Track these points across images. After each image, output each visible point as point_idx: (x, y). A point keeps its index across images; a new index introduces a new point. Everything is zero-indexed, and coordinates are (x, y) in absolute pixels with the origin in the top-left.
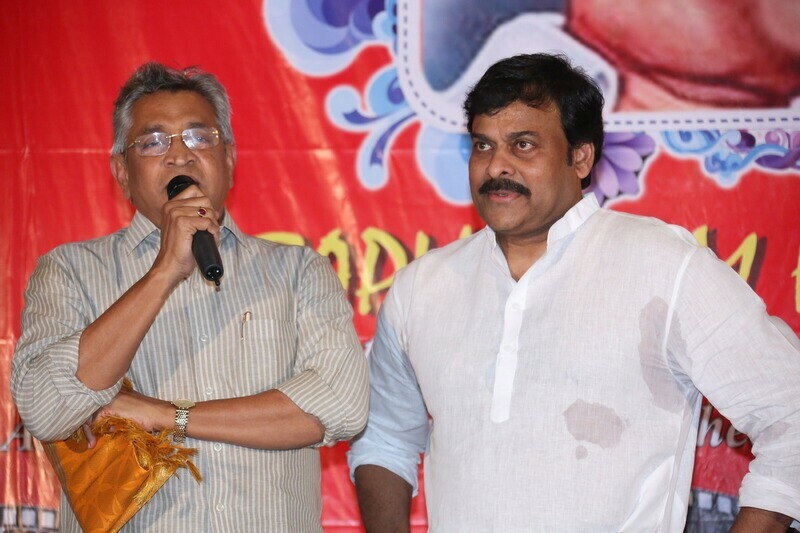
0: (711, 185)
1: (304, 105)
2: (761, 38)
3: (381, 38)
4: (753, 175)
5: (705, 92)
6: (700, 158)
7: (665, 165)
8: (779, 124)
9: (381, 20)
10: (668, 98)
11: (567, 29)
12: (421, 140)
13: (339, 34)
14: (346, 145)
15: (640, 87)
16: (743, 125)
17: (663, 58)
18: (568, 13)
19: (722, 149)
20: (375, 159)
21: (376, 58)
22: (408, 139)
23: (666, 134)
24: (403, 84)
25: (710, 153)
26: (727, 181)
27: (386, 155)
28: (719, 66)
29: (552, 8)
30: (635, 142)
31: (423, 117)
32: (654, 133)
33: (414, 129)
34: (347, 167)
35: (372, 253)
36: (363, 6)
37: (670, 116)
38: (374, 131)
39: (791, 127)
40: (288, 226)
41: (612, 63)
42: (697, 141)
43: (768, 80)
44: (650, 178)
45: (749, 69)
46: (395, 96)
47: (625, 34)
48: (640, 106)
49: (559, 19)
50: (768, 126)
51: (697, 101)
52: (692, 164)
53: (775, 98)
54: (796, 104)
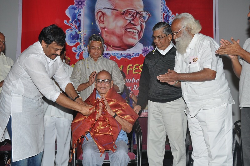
0: (117, 59)
2: (123, 42)
3: (79, 41)
4: (122, 58)
5: (117, 48)
6: (116, 56)
7: (112, 57)
8: (125, 52)
9: (79, 39)
10: (113, 49)
12: (83, 54)
13: (73, 41)
14: (74, 54)
15: (109, 48)
16: (121, 52)
19: (119, 55)
20: (78, 56)
21: (78, 44)
23: (112, 53)
24: (81, 47)
25: (117, 56)
26: (119, 59)
28: (118, 46)
30: (108, 54)
32: (111, 53)
33: (83, 52)
34: (74, 57)
36: (76, 38)
37: (113, 51)
38: (78, 52)
39: (126, 53)
41: (106, 45)
42: (116, 54)
43: (124, 47)
45: (122, 46)
46: (81, 48)
48: (109, 50)
51: (116, 50)
52: (115, 57)
53: (125, 49)
54: (127, 50)
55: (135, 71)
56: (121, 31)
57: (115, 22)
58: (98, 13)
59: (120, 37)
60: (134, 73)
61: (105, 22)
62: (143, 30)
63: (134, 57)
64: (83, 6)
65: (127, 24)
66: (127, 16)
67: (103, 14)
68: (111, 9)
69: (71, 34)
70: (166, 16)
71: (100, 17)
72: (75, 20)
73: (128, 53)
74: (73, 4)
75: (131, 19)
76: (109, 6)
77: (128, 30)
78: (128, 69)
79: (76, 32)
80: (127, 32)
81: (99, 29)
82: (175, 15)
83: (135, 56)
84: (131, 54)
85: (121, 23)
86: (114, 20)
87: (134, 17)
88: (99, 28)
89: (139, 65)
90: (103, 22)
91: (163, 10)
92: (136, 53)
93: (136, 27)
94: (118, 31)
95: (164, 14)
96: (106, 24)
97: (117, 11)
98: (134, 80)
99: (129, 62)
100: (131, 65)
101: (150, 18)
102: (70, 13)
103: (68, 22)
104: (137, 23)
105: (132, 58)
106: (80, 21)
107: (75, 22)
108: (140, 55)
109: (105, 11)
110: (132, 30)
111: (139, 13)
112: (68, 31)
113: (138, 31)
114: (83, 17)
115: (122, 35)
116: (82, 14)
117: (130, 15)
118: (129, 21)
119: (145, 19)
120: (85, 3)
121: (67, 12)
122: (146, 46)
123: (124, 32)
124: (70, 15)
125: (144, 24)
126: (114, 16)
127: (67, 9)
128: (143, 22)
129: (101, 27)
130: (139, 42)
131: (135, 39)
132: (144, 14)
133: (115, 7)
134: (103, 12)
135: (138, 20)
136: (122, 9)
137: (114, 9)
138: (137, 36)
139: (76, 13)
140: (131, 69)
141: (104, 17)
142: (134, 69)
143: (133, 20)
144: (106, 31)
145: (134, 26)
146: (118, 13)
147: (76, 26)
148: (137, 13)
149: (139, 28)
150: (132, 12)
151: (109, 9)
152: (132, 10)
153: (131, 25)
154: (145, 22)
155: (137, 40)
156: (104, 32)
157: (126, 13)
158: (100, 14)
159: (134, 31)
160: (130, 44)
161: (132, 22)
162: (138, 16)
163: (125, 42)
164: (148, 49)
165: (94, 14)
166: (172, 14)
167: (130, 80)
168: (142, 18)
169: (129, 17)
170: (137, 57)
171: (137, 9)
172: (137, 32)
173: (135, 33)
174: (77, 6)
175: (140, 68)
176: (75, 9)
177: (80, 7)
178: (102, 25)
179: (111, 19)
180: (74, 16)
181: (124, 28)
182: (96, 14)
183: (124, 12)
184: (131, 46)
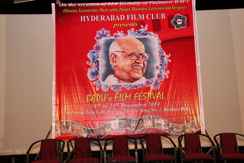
1: (91, 83)
3: (98, 77)
4: (131, 88)
5: (126, 81)
7: (123, 88)
9: (98, 75)
11: (114, 76)
12: (102, 86)
13: (94, 77)
14: (95, 87)
15: (121, 81)
17: (123, 78)
18: (114, 74)
19: (128, 86)
20: (98, 88)
21: (97, 79)
22: (100, 86)
24: (100, 81)
26: (128, 89)
27: (99, 87)
28: (128, 79)
29: (113, 74)
30: (120, 86)
31: (102, 84)
32: (122, 85)
34: (95, 89)
35: (98, 96)
36: (96, 74)
37: (123, 83)
38: (98, 85)
39: (134, 84)
40: (90, 94)
41: (118, 79)
42: (126, 86)
43: (132, 80)
44: (122, 89)
45: (130, 79)
46: (99, 82)
47: (119, 76)
48: (121, 83)
49: (113, 75)
50: (132, 84)
51: (126, 82)
52: (125, 88)
53: (132, 82)
54: (134, 82)
55: (141, 98)
56: (129, 68)
57: (124, 61)
58: (111, 55)
59: (128, 73)
60: (139, 99)
61: (117, 62)
62: (145, 67)
63: (140, 88)
64: (100, 50)
65: (133, 63)
66: (133, 57)
67: (115, 56)
68: (121, 52)
69: (92, 72)
70: (162, 56)
71: (113, 58)
72: (95, 61)
73: (135, 84)
74: (93, 49)
75: (136, 59)
76: (119, 49)
77: (134, 67)
78: (135, 97)
79: (95, 70)
80: (134, 69)
81: (112, 68)
82: (168, 55)
83: (140, 86)
84: (137, 85)
85: (128, 62)
86: (124, 60)
87: (138, 57)
88: (113, 66)
89: (143, 93)
90: (115, 62)
91: (160, 52)
92: (141, 84)
93: (140, 64)
94: (127, 68)
95: (160, 55)
96: (117, 63)
97: (125, 53)
98: (140, 105)
99: (136, 91)
100: (137, 93)
101: (150, 58)
102: (91, 56)
103: (89, 63)
104: (141, 62)
105: (138, 88)
106: (98, 61)
107: (95, 62)
108: (144, 85)
109: (116, 53)
110: (137, 67)
111: (142, 55)
112: (90, 69)
113: (142, 68)
114: (100, 59)
115: (130, 71)
116: (100, 56)
117: (135, 56)
118: (135, 61)
119: (146, 59)
120: (101, 48)
121: (89, 55)
122: (148, 79)
123: (131, 69)
124: (91, 58)
125: (146, 62)
126: (123, 57)
127: (88, 53)
128: (145, 61)
129: (114, 66)
130: (143, 76)
131: (139, 73)
132: (146, 55)
133: (124, 50)
134: (115, 54)
135: (141, 60)
136: (129, 51)
137: (123, 52)
138: (141, 72)
139: (95, 55)
140: (138, 96)
141: (116, 58)
142: (140, 96)
143: (137, 60)
144: (117, 69)
145: (138, 64)
146: (126, 54)
147: (95, 66)
148: (141, 54)
149: (142, 65)
150: (137, 54)
151: (119, 52)
152: (137, 53)
153: (136, 63)
154: (146, 61)
155: (141, 75)
156: (117, 70)
157: (132, 55)
158: (113, 56)
159: (139, 68)
160: (136, 78)
161: (137, 61)
162: (141, 56)
163: (132, 76)
164: (149, 81)
165: (109, 56)
166: (166, 54)
167: (137, 105)
168: (144, 58)
169: (134, 58)
170: (142, 88)
171: (140, 51)
172: (140, 68)
173: (139, 70)
174: (96, 51)
175: (144, 95)
176: (94, 53)
177: (98, 51)
178: (115, 64)
179: (121, 60)
180: (94, 58)
181: (131, 65)
182: (110, 56)
183: (131, 54)
184: (137, 79)
